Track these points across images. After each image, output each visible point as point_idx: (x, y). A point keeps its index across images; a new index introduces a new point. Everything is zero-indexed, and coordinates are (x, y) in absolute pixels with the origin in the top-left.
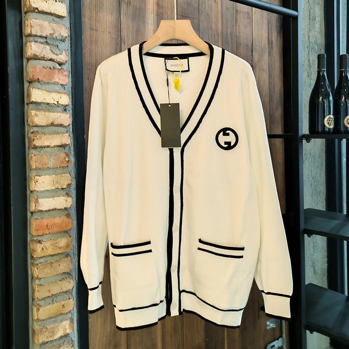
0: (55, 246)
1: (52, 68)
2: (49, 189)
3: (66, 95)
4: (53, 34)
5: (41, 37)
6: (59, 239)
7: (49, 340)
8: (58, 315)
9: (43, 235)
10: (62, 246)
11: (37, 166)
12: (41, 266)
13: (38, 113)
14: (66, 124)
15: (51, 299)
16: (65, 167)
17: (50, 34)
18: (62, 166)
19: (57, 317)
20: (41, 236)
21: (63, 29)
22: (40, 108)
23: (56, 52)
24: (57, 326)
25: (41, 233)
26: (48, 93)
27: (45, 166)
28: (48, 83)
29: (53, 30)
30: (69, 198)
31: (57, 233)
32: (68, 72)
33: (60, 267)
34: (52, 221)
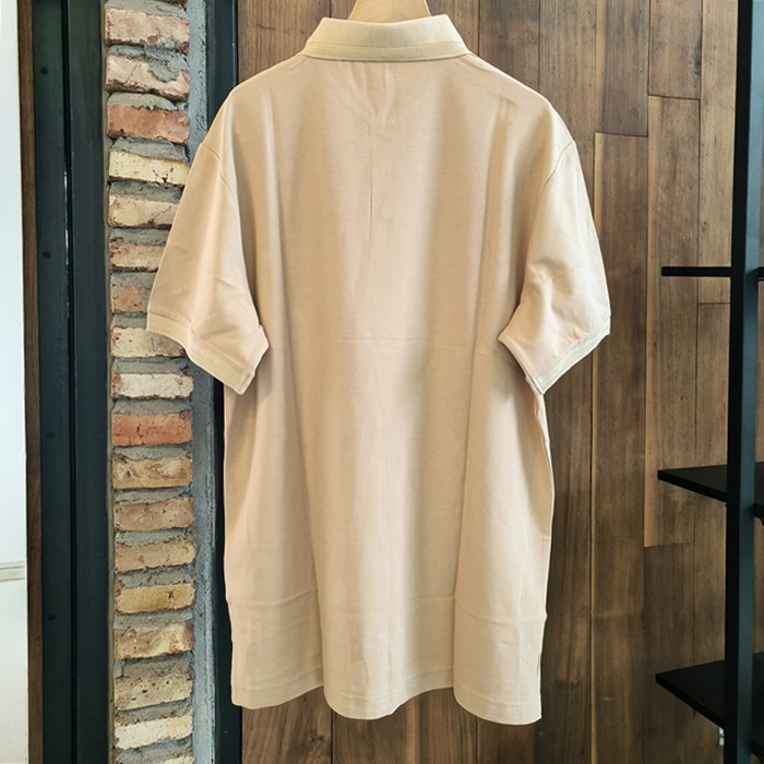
0: (154, 470)
1: (152, 108)
2: (143, 356)
3: (183, 166)
4: (156, 38)
5: (130, 44)
6: (164, 459)
7: (140, 655)
8: (160, 610)
9: (130, 446)
10: (171, 474)
11: (117, 307)
12: (125, 506)
13: (120, 200)
15: (146, 576)
17: (150, 38)
19: (158, 613)
20: (126, 447)
21: (180, 26)
22: (128, 190)
23: (161, 76)
24: (158, 632)
25: (125, 441)
26: (143, 161)
27: (135, 309)
28: (144, 141)
29: (157, 29)
30: (185, 378)
31: (160, 446)
32: (199, 118)
33: (166, 515)
34: (148, 422)
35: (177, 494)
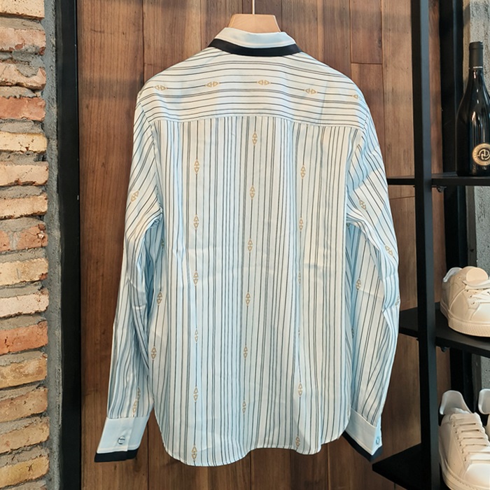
0: (18, 371)
2: (10, 283)
3: (41, 136)
6: (26, 361)
8: (22, 482)
10: (31, 372)
14: (40, 181)
15: (11, 456)
16: (38, 248)
18: (32, 246)
19: (20, 484)
27: (4, 248)
30: (42, 296)
31: (22, 352)
32: (51, 100)
33: (26, 405)
34: (13, 334)
35: (34, 387)
